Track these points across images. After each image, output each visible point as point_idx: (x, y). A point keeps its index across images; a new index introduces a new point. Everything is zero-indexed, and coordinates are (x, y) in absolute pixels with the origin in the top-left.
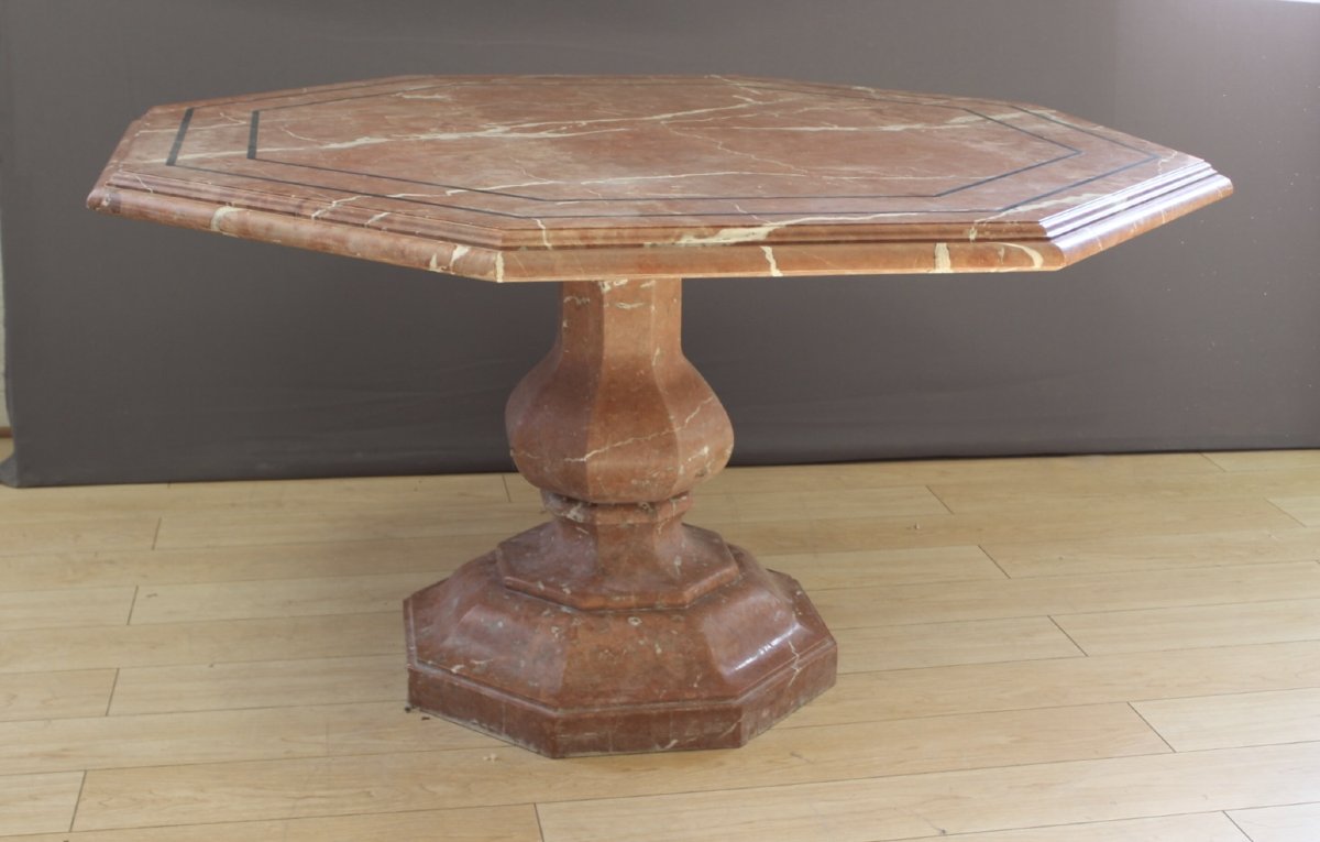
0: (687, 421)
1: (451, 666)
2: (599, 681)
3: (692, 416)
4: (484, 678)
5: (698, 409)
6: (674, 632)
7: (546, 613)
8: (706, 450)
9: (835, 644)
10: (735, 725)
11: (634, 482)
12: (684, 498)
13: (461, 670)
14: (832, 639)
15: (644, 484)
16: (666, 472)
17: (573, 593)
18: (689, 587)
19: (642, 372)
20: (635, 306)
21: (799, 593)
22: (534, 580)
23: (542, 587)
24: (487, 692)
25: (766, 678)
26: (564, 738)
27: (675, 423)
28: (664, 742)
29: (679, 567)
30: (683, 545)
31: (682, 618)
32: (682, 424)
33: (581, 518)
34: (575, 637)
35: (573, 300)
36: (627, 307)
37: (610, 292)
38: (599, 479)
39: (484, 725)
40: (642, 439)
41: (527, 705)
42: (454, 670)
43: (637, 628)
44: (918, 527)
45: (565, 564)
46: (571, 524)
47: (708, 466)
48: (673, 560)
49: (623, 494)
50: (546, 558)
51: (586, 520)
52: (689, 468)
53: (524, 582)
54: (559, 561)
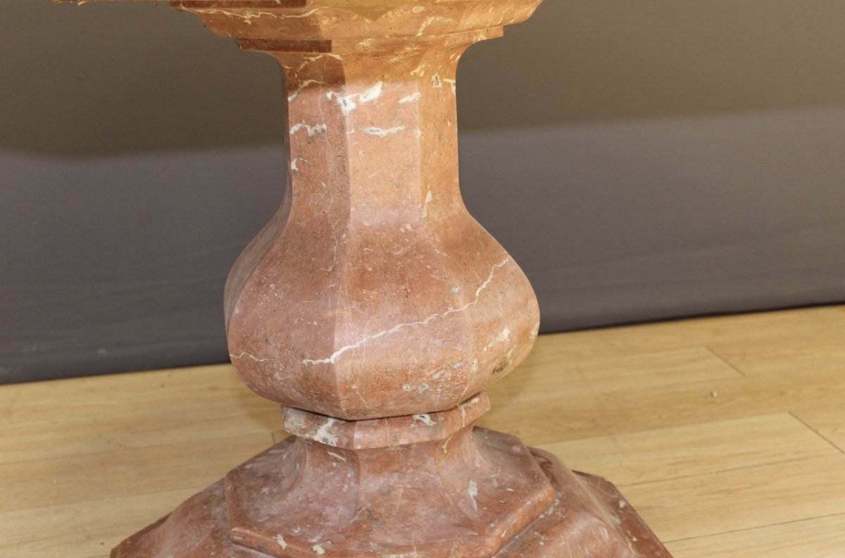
0: (477, 294)
3: (484, 286)
5: (491, 276)
8: (506, 333)
11: (406, 388)
12: (476, 400)
15: (421, 390)
16: (452, 369)
18: (492, 530)
19: (409, 227)
20: (393, 130)
22: (273, 533)
23: (283, 544)
27: (460, 299)
29: (475, 497)
30: (478, 465)
32: (472, 299)
33: (333, 441)
35: (303, 130)
36: (382, 132)
37: (354, 112)
38: (354, 387)
40: (414, 325)
44: (715, 394)
45: (315, 506)
46: (321, 448)
47: (509, 355)
48: (466, 488)
49: (392, 407)
50: (290, 496)
51: (340, 442)
52: (484, 362)
53: (257, 535)
54: (307, 500)
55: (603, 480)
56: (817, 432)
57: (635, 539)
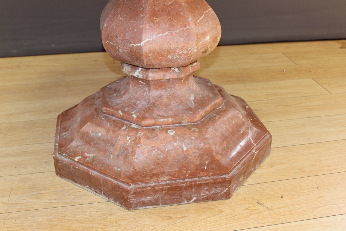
0: (198, 22)
1: (74, 157)
2: (153, 167)
3: (201, 19)
4: (91, 164)
5: (204, 15)
6: (193, 138)
7: (124, 128)
8: (208, 38)
9: (271, 136)
10: (228, 188)
11: (169, 56)
12: (195, 64)
13: (80, 159)
14: (269, 133)
15: (175, 58)
16: (188, 50)
17: (138, 117)
18: (199, 112)
21: (247, 107)
22: (117, 110)
23: (121, 114)
24: (93, 173)
25: (242, 160)
26: (134, 200)
27: (191, 23)
28: (189, 199)
29: (193, 100)
30: (194, 89)
31: (196, 130)
32: (196, 23)
33: (141, 76)
34: (139, 143)
38: (149, 55)
39: (92, 189)
40: (173, 32)
41: (114, 181)
42: (76, 160)
43: (173, 136)
44: (284, 71)
45: (133, 101)
46: (136, 79)
47: (209, 46)
48: (190, 96)
49: (163, 64)
50: (124, 97)
51: (143, 77)
52: (199, 48)
53: (112, 110)
54: (130, 98)
55: (240, 98)
56: (322, 86)
57: (251, 119)
